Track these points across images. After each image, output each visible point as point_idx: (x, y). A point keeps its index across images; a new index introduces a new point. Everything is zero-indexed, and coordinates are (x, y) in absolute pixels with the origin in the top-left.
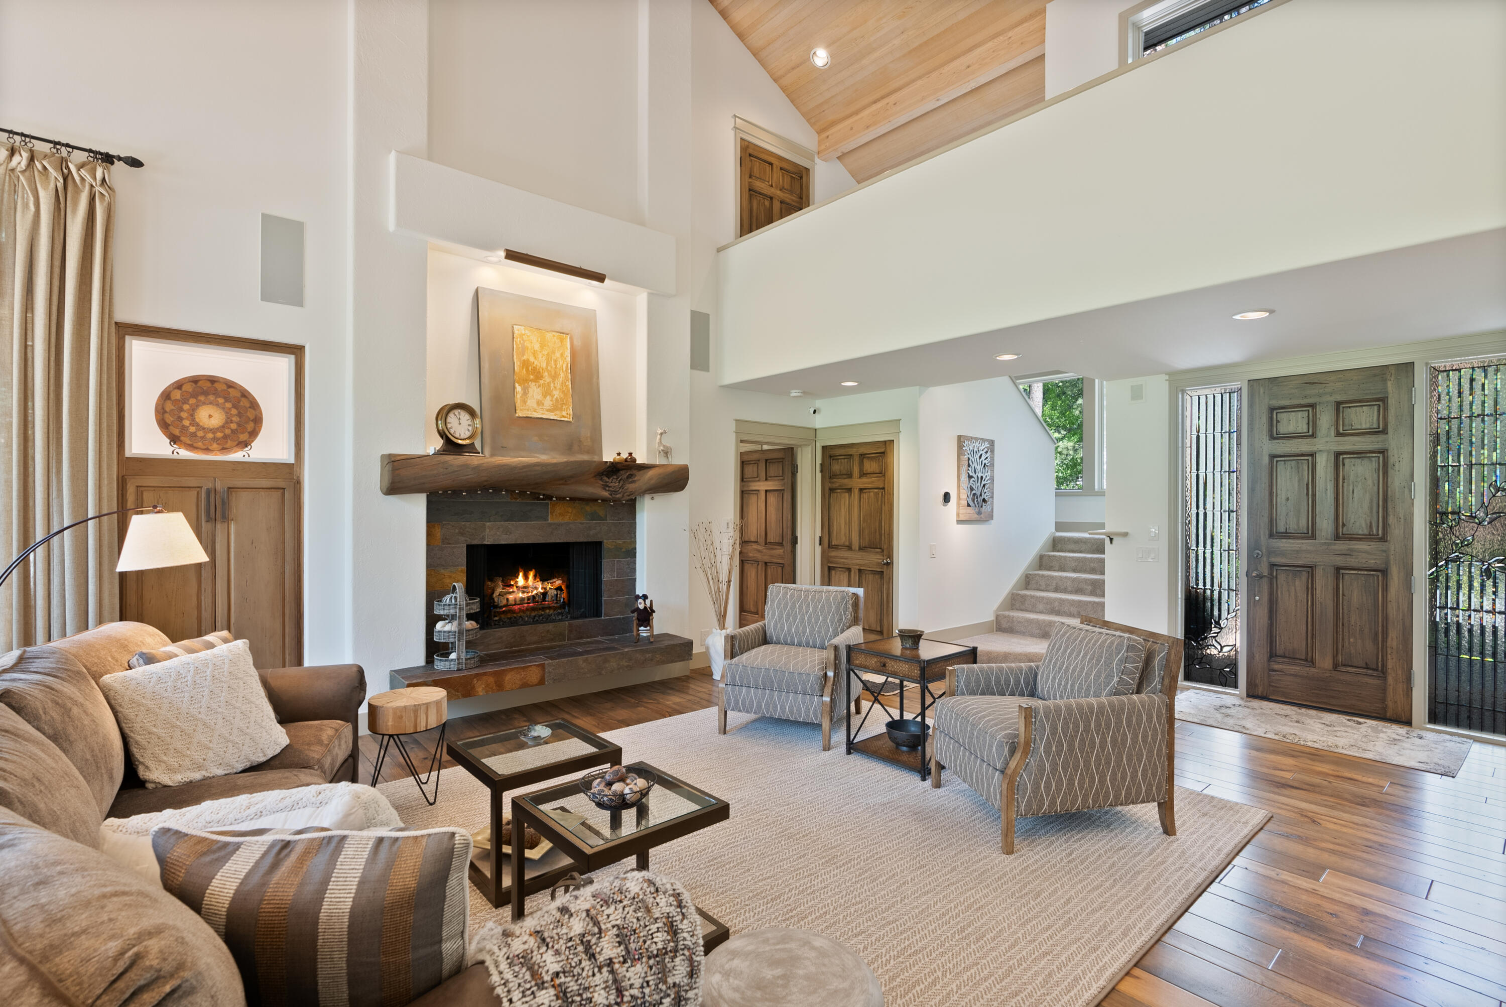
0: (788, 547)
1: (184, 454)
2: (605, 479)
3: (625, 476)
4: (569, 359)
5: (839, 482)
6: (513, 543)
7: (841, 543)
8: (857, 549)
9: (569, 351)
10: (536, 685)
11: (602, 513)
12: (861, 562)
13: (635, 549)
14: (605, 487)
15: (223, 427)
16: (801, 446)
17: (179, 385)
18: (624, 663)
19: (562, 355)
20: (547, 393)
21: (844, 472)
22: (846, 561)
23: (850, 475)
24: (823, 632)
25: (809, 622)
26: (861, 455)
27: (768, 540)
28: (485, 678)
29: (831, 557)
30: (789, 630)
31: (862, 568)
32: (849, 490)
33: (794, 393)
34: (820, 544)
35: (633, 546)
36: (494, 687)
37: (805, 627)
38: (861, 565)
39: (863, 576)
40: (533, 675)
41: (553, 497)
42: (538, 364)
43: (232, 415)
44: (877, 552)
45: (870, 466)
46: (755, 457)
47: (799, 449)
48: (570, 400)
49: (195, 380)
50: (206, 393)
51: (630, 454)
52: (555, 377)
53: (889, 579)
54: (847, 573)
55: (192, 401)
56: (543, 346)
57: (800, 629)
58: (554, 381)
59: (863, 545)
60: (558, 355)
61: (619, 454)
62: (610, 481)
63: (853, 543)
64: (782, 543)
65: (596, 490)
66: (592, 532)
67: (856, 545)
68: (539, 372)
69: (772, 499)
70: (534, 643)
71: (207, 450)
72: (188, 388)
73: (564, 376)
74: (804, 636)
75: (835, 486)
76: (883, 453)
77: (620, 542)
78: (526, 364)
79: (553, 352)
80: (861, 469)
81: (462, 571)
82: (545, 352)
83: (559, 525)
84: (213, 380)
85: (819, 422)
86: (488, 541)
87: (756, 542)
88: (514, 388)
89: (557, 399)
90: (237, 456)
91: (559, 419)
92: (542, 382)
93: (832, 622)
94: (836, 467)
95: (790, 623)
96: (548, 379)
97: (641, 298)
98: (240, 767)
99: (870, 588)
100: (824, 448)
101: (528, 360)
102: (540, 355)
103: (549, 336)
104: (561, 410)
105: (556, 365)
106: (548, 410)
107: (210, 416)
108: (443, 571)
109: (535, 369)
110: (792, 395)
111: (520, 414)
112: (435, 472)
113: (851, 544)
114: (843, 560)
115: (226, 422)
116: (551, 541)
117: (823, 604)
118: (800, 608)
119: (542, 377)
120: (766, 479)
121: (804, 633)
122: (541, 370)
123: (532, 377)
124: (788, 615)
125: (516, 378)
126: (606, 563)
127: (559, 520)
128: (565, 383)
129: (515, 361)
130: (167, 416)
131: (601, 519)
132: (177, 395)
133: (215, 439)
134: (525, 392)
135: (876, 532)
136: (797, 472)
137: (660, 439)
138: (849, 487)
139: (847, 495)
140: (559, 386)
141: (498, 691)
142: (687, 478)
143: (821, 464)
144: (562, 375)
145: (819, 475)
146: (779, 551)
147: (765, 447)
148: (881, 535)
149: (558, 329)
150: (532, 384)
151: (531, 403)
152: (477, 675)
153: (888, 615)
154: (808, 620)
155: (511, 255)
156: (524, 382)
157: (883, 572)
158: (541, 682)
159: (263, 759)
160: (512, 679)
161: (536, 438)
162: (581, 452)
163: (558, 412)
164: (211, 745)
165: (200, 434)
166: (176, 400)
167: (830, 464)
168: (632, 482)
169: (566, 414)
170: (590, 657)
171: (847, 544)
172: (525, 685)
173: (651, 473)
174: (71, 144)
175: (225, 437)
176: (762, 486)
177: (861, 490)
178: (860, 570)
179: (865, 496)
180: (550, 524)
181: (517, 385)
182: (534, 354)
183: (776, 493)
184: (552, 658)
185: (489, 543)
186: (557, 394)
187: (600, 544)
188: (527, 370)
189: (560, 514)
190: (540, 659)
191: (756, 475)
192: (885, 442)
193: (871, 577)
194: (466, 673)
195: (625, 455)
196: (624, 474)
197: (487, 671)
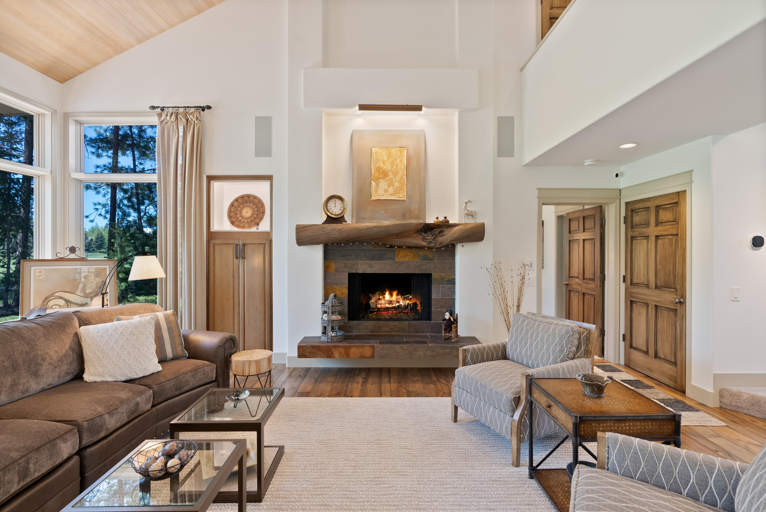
0: (598, 282)
1: (235, 229)
2: (423, 234)
3: (437, 232)
4: (405, 162)
5: (638, 231)
6: (374, 272)
7: (641, 282)
8: (654, 287)
9: (405, 158)
10: (369, 358)
11: (431, 256)
12: (657, 299)
13: (455, 279)
14: (424, 239)
15: (251, 217)
16: (607, 204)
17: (237, 200)
18: (429, 353)
19: (401, 161)
20: (391, 184)
21: (644, 222)
22: (644, 297)
23: (647, 224)
24: (545, 359)
25: (536, 348)
26: (657, 206)
27: (585, 277)
28: (339, 348)
29: (633, 293)
30: (521, 352)
31: (658, 304)
32: (647, 237)
33: (587, 162)
34: (624, 282)
35: (453, 277)
36: (344, 355)
37: (532, 352)
38: (657, 302)
39: (659, 312)
40: (367, 351)
41: (395, 246)
42: (386, 168)
43: (255, 211)
44: (672, 292)
45: (665, 216)
46: (576, 215)
47: (606, 206)
48: (405, 187)
49: (242, 197)
50: (246, 202)
51: (445, 218)
52: (396, 174)
53: (683, 317)
54: (646, 307)
55: (242, 206)
56: (389, 157)
57: (529, 353)
58: (395, 177)
59: (659, 284)
60: (398, 161)
61: (437, 218)
62: (426, 235)
63: (650, 283)
64: (594, 279)
65: (418, 241)
66: (424, 268)
67: (652, 284)
68: (386, 173)
69: (588, 246)
70: (387, 332)
71: (243, 227)
72: (240, 200)
73: (402, 172)
74: (530, 358)
75: (636, 234)
76: (677, 203)
77: (444, 274)
78: (378, 169)
79: (395, 160)
80: (657, 219)
81: (345, 287)
82: (390, 161)
83: (402, 263)
84: (249, 196)
85: (622, 183)
86: (360, 271)
87: (578, 277)
88: (371, 183)
89: (397, 188)
90: (254, 229)
91: (397, 199)
92: (388, 178)
93: (553, 352)
94: (637, 219)
95: (522, 346)
96: (391, 176)
97: (455, 115)
98: (123, 379)
99: (665, 323)
100: (627, 204)
101: (380, 166)
102: (387, 163)
103: (393, 150)
104: (399, 193)
105: (397, 167)
106: (391, 195)
107: (247, 212)
108: (335, 287)
109: (384, 171)
110: (586, 164)
111: (373, 198)
112: (318, 233)
113: (648, 283)
114: (642, 296)
115: (253, 214)
116: (397, 272)
117: (549, 335)
118: (532, 335)
119: (388, 175)
120: (584, 231)
121: (531, 356)
122: (387, 171)
123: (381, 176)
124: (522, 339)
125: (372, 178)
126: (434, 288)
127: (402, 260)
128: (402, 177)
129: (372, 168)
130: (232, 213)
131: (430, 259)
132: (236, 204)
133: (248, 222)
134: (377, 185)
135: (670, 274)
136: (605, 225)
137: (466, 206)
138: (647, 235)
139: (645, 241)
140: (398, 179)
141: (346, 357)
142: (484, 232)
143: (624, 217)
144: (400, 173)
145: (623, 226)
146: (592, 285)
147: (586, 207)
148: (675, 277)
149: (399, 145)
150: (382, 180)
151: (381, 191)
152: (335, 347)
153: (681, 349)
154: (535, 346)
155: (363, 107)
156: (377, 179)
157: (676, 310)
158: (373, 356)
159: (135, 377)
160: (354, 351)
161: (382, 212)
162: (411, 218)
163: (397, 195)
164: (108, 366)
165: (243, 220)
166: (236, 206)
167: (632, 216)
168: (442, 236)
169: (402, 196)
170: (405, 346)
171: (646, 282)
172: (362, 357)
173: (456, 228)
174: (190, 106)
175: (252, 221)
176: (581, 236)
177: (657, 237)
178: (656, 306)
179: (660, 242)
180: (396, 263)
181: (372, 182)
182: (384, 163)
183: (590, 241)
184: (380, 343)
185: (360, 272)
186: (397, 184)
187: (430, 275)
188: (379, 172)
189: (403, 256)
190: (373, 342)
191: (577, 229)
192: (678, 192)
193: (666, 313)
194: (329, 344)
195: (441, 219)
196: (437, 231)
197: (340, 345)
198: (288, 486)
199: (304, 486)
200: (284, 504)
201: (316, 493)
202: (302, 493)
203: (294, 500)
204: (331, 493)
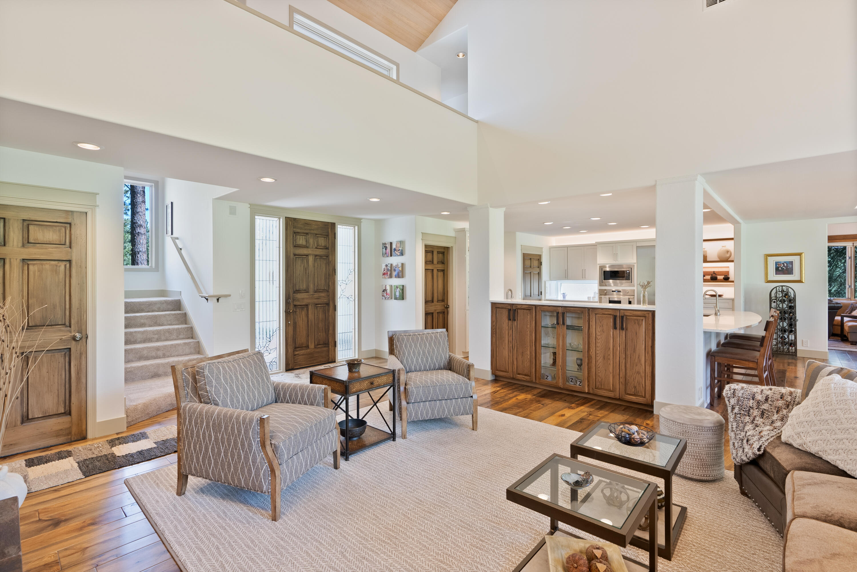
12: (26, 344)
26: (25, 221)
31: (28, 350)
38: (27, 347)
44: (59, 329)
45: (42, 235)
76: (68, 223)
148: (64, 310)
157: (69, 349)
177: (24, 261)
192: (72, 212)
193: (45, 358)
198: (523, 538)
199: (508, 531)
200: (534, 524)
201: (501, 520)
202: (513, 526)
203: (523, 523)
204: (488, 514)
